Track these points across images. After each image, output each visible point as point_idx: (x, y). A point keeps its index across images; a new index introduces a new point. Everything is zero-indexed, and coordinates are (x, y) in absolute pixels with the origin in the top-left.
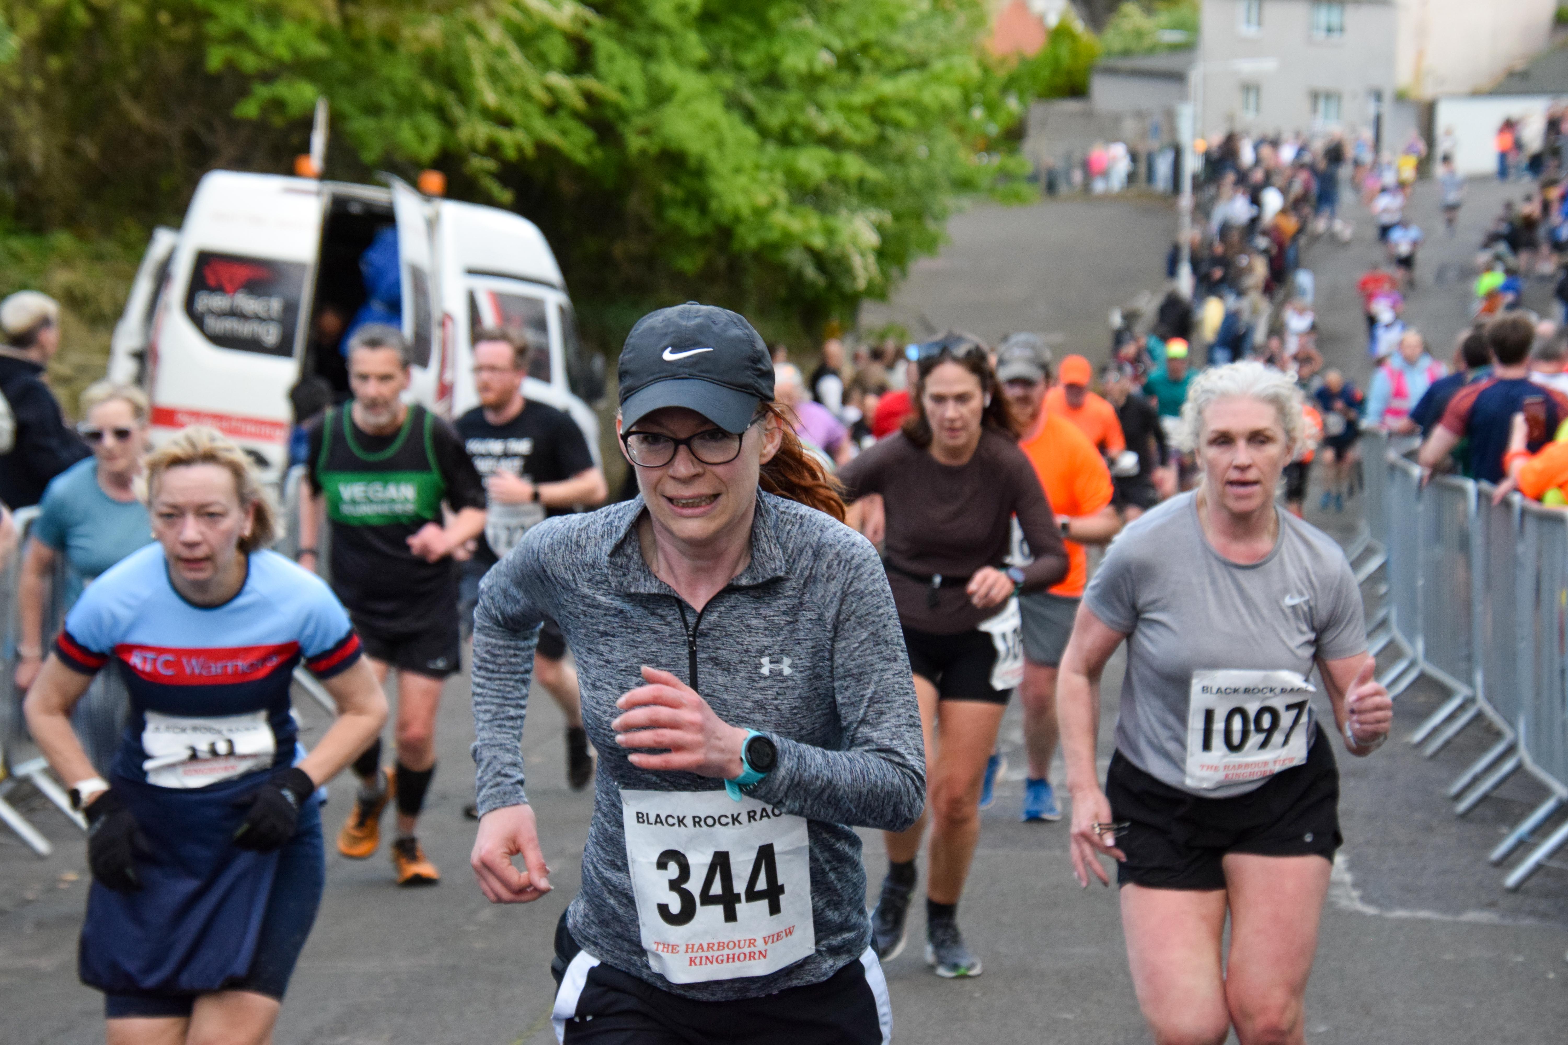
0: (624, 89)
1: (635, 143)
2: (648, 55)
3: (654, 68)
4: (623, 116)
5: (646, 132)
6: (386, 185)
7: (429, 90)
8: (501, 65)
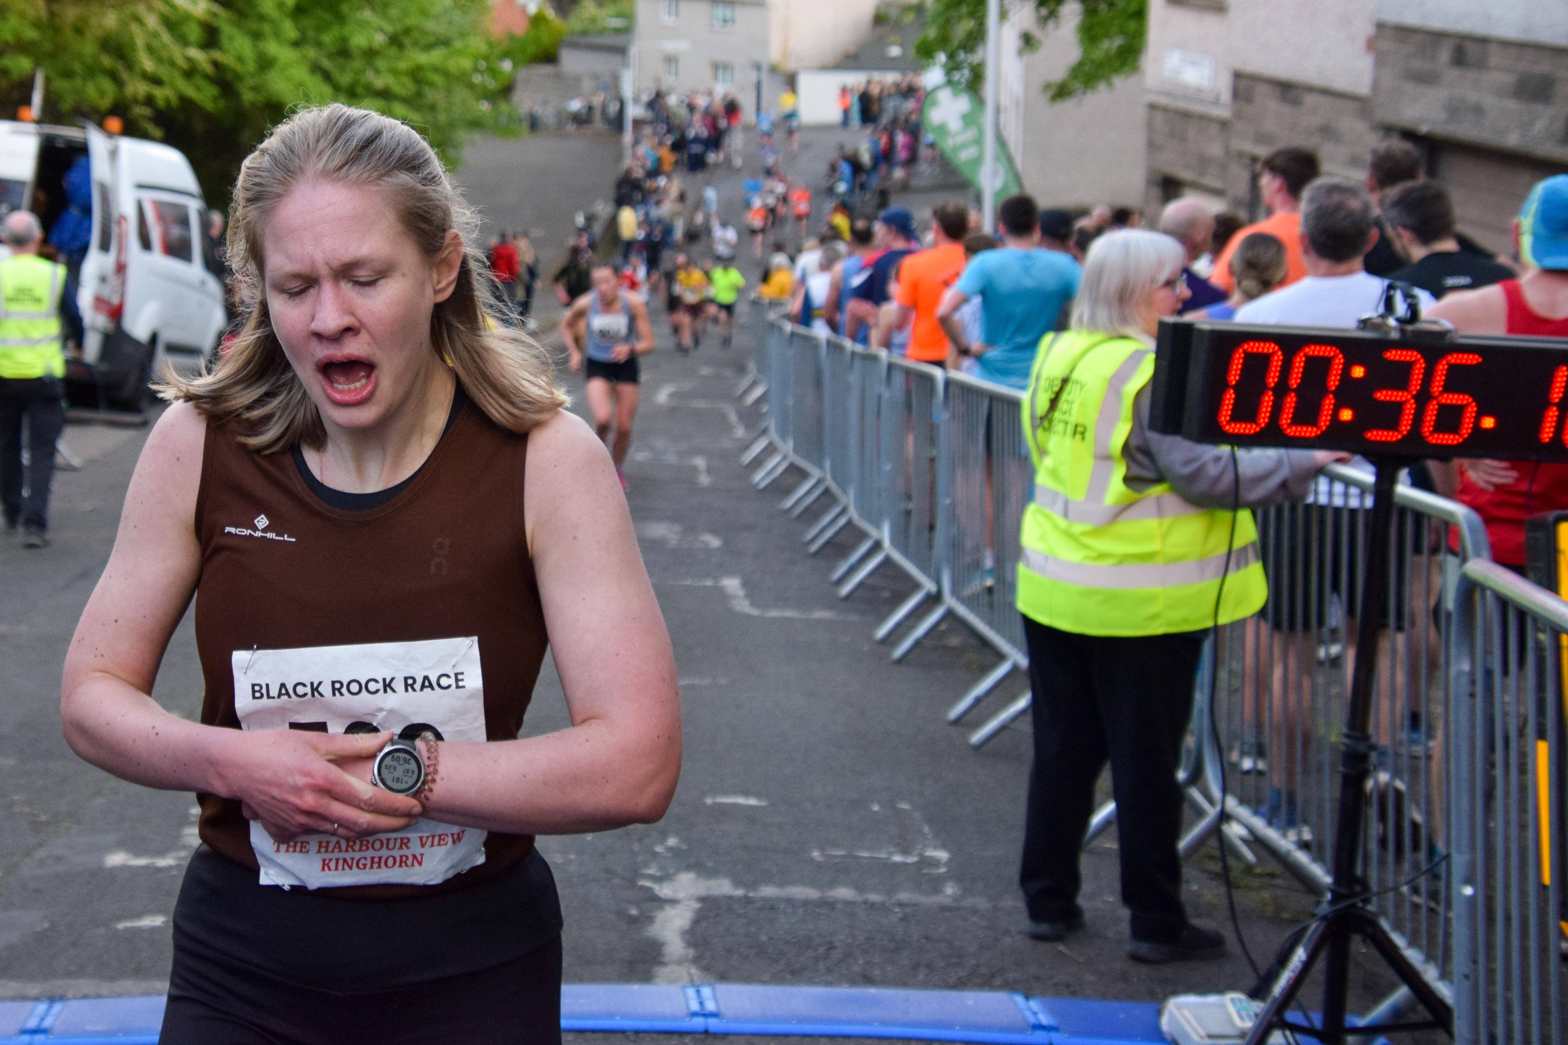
0: (240, 59)
1: (248, 96)
2: (257, 36)
3: (262, 45)
4: (238, 77)
5: (255, 89)
6: (83, 127)
7: (107, 61)
8: (155, 43)
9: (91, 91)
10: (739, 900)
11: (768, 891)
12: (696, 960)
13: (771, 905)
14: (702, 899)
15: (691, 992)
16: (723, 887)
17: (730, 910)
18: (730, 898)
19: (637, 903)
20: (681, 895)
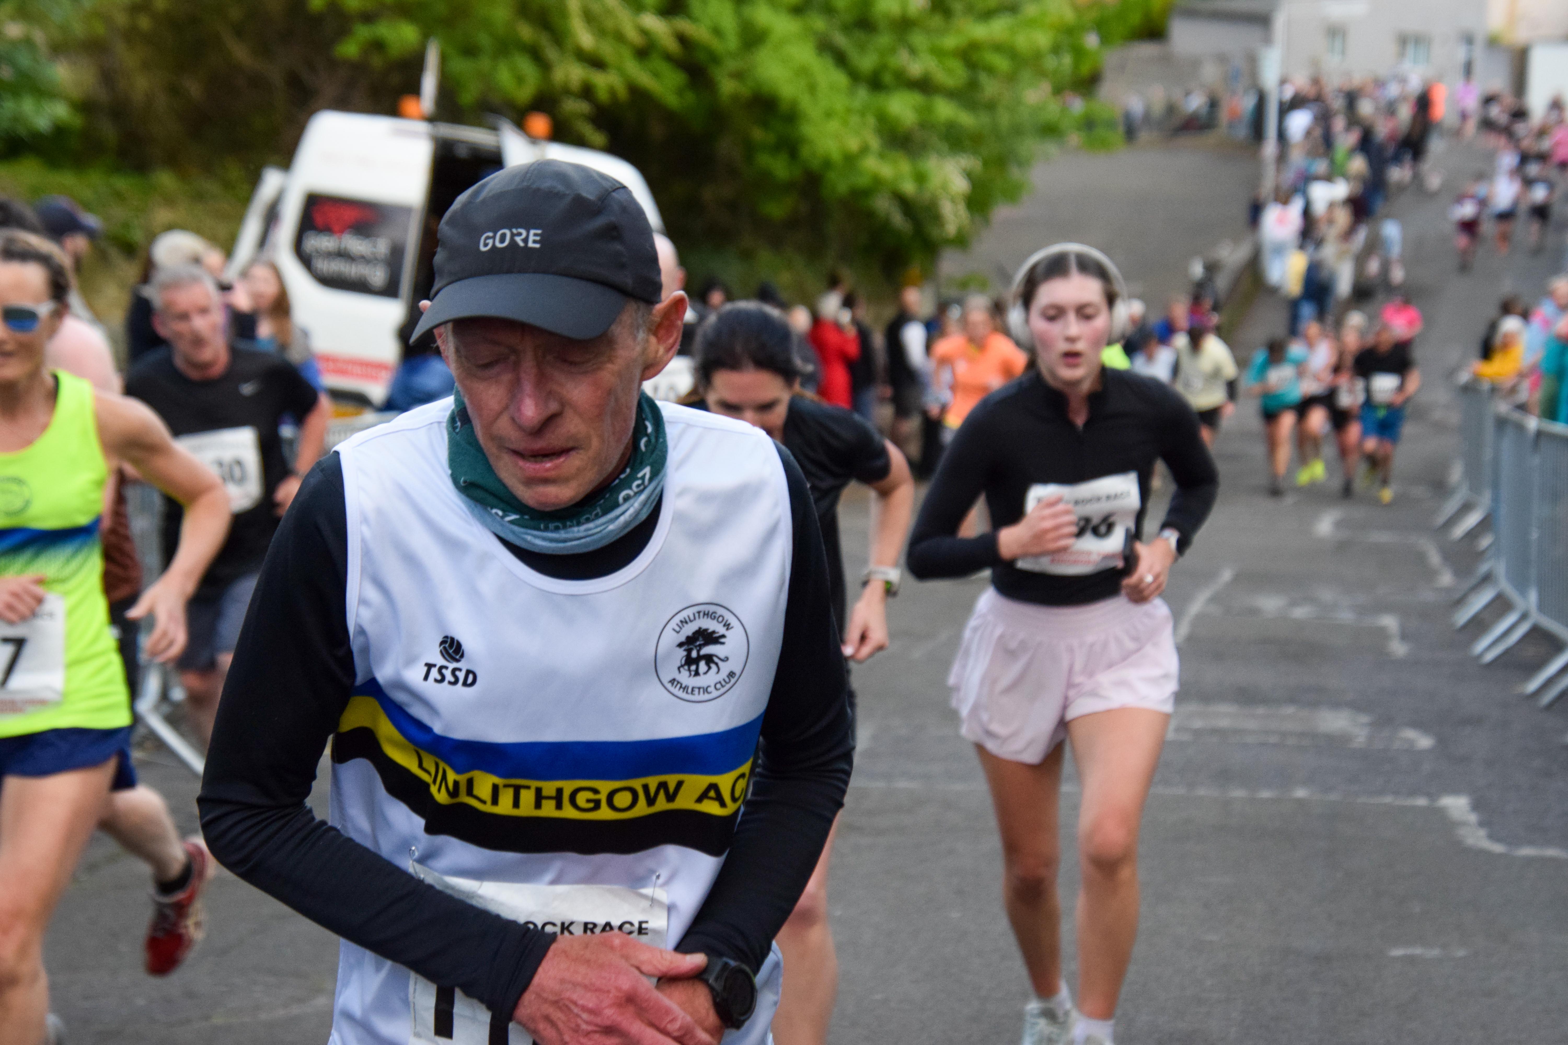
0: (717, 32)
1: (727, 87)
3: (749, 12)
4: (715, 59)
5: (738, 76)
6: (494, 128)
7: (526, 32)
8: (596, 7)
9: (504, 77)
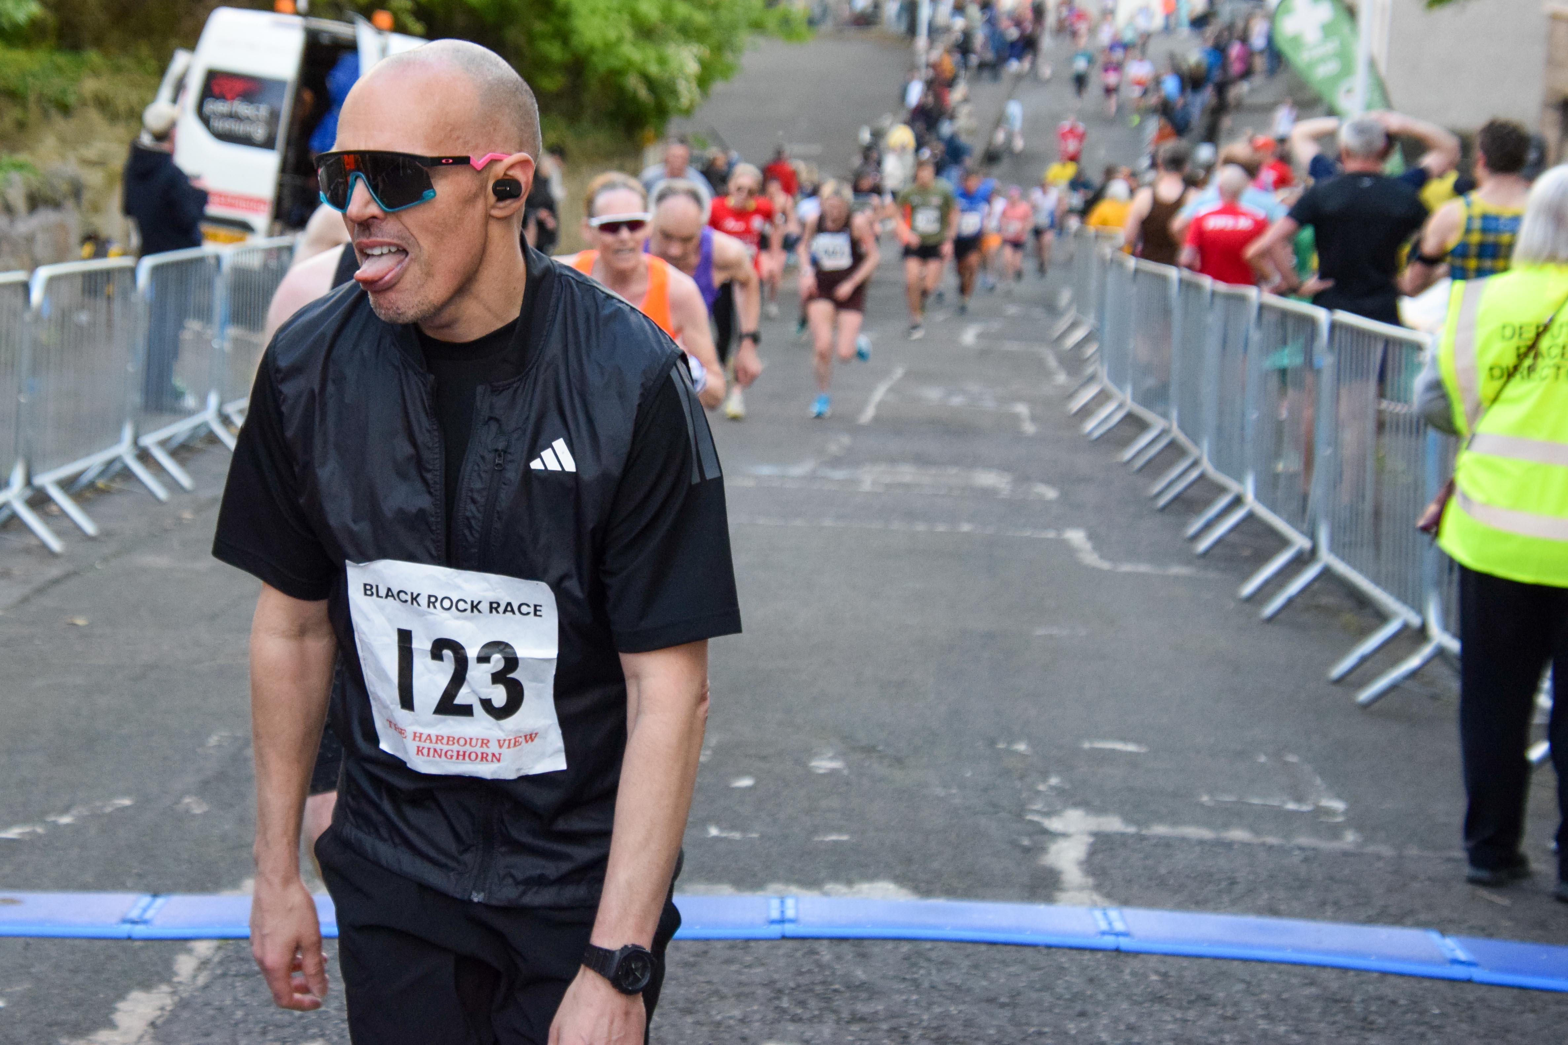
6: (351, 22)
10: (1133, 836)
11: (1160, 830)
12: (1098, 888)
13: (1166, 843)
14: (1096, 835)
15: (1098, 914)
16: (1113, 824)
17: (1124, 845)
18: (1123, 834)
19: (1030, 835)
20: (1071, 830)
